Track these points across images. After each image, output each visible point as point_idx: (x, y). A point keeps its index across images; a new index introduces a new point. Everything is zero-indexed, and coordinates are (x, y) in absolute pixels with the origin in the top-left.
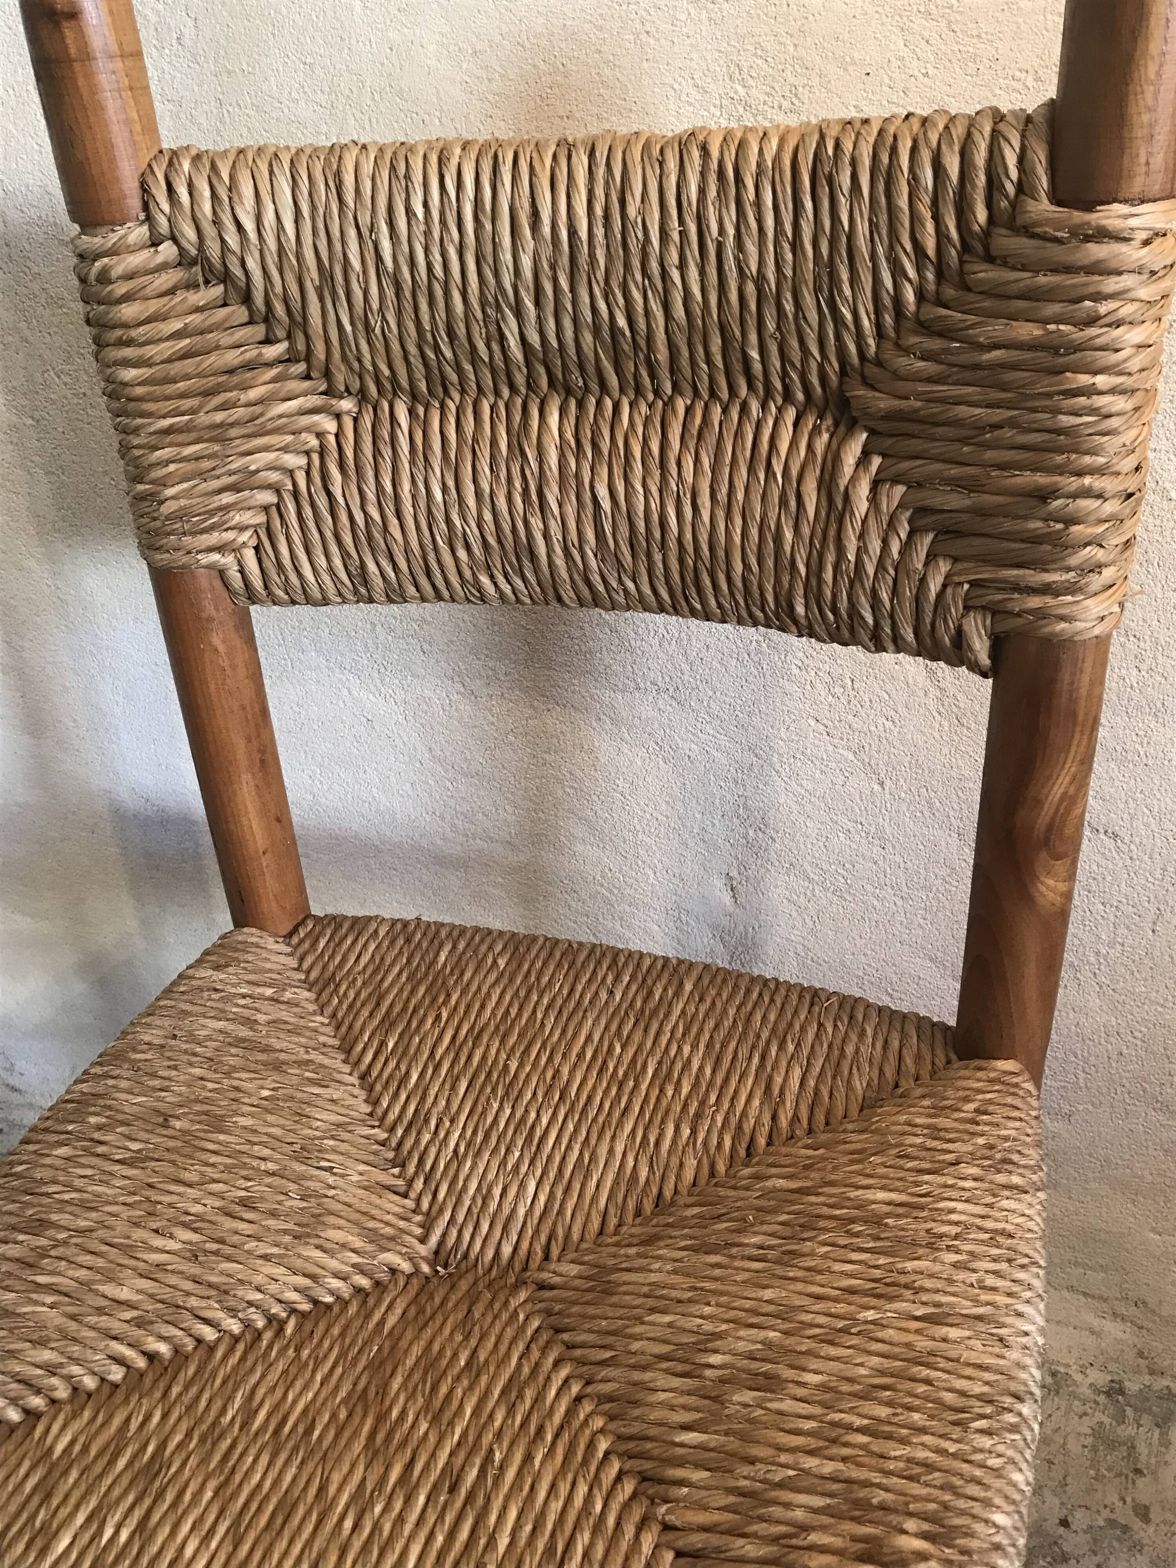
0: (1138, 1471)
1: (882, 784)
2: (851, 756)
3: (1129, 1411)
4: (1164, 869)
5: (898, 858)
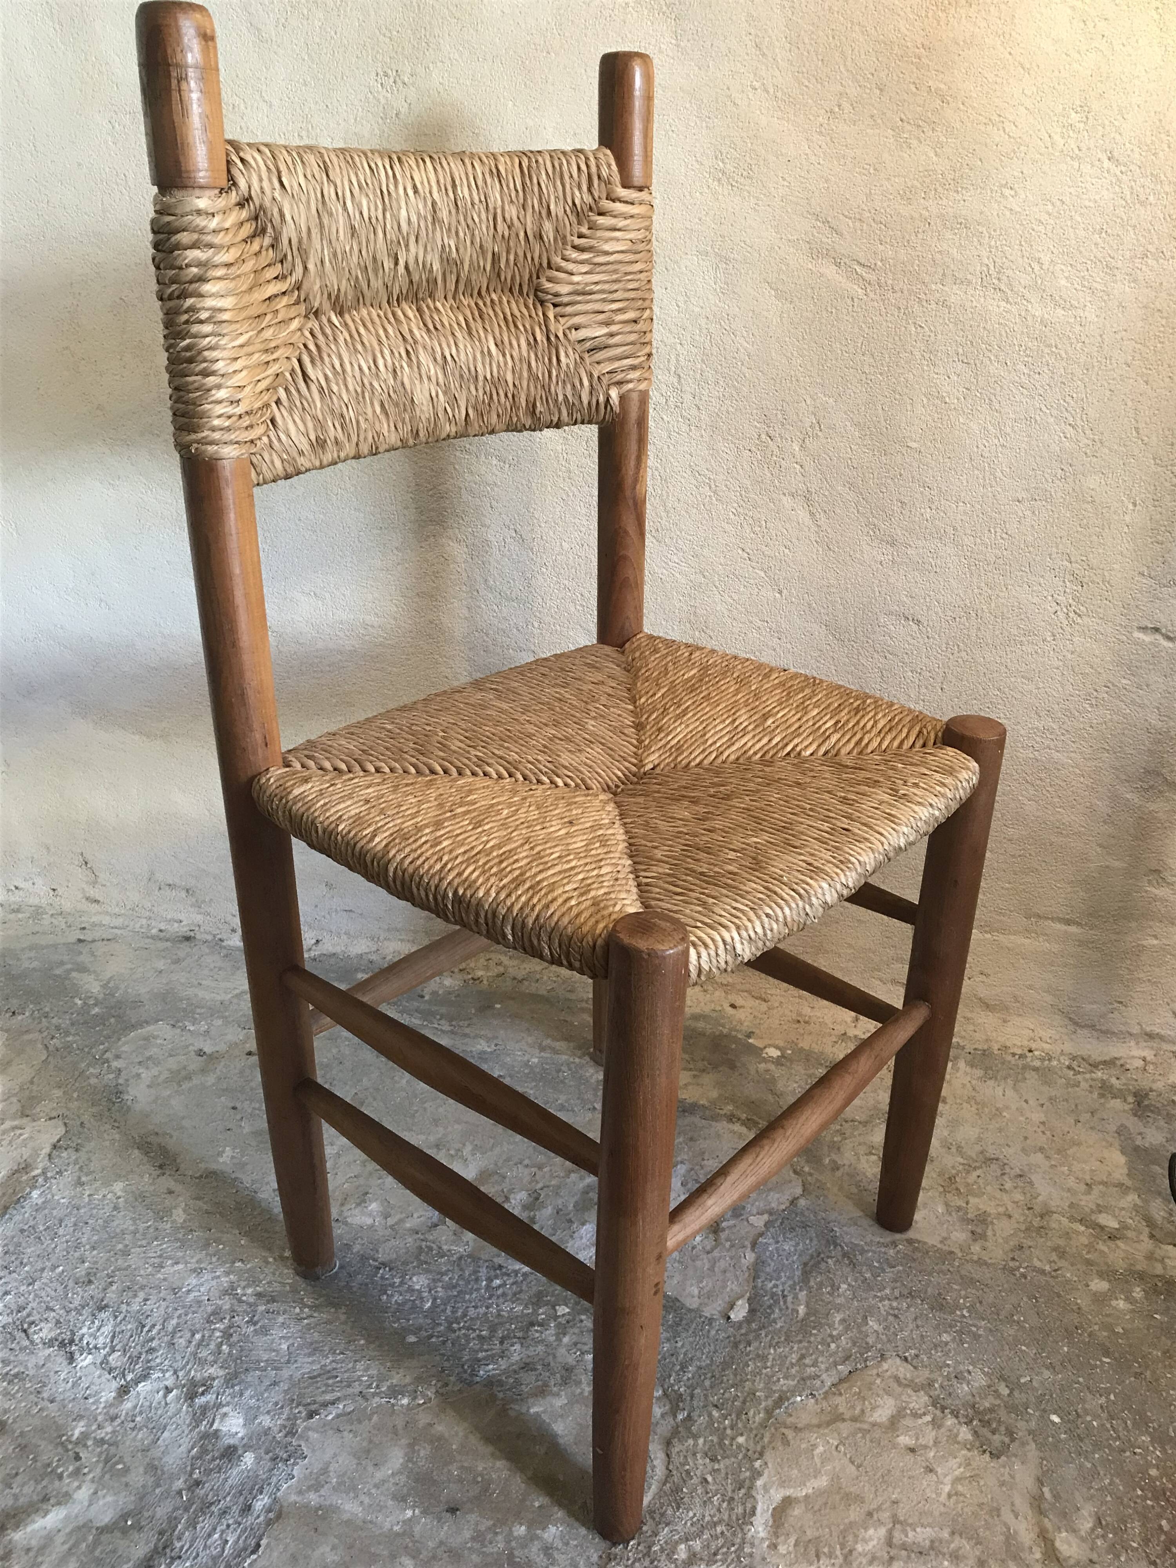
1: (780, 592)
2: (763, 574)
4: (947, 644)
5: (789, 646)
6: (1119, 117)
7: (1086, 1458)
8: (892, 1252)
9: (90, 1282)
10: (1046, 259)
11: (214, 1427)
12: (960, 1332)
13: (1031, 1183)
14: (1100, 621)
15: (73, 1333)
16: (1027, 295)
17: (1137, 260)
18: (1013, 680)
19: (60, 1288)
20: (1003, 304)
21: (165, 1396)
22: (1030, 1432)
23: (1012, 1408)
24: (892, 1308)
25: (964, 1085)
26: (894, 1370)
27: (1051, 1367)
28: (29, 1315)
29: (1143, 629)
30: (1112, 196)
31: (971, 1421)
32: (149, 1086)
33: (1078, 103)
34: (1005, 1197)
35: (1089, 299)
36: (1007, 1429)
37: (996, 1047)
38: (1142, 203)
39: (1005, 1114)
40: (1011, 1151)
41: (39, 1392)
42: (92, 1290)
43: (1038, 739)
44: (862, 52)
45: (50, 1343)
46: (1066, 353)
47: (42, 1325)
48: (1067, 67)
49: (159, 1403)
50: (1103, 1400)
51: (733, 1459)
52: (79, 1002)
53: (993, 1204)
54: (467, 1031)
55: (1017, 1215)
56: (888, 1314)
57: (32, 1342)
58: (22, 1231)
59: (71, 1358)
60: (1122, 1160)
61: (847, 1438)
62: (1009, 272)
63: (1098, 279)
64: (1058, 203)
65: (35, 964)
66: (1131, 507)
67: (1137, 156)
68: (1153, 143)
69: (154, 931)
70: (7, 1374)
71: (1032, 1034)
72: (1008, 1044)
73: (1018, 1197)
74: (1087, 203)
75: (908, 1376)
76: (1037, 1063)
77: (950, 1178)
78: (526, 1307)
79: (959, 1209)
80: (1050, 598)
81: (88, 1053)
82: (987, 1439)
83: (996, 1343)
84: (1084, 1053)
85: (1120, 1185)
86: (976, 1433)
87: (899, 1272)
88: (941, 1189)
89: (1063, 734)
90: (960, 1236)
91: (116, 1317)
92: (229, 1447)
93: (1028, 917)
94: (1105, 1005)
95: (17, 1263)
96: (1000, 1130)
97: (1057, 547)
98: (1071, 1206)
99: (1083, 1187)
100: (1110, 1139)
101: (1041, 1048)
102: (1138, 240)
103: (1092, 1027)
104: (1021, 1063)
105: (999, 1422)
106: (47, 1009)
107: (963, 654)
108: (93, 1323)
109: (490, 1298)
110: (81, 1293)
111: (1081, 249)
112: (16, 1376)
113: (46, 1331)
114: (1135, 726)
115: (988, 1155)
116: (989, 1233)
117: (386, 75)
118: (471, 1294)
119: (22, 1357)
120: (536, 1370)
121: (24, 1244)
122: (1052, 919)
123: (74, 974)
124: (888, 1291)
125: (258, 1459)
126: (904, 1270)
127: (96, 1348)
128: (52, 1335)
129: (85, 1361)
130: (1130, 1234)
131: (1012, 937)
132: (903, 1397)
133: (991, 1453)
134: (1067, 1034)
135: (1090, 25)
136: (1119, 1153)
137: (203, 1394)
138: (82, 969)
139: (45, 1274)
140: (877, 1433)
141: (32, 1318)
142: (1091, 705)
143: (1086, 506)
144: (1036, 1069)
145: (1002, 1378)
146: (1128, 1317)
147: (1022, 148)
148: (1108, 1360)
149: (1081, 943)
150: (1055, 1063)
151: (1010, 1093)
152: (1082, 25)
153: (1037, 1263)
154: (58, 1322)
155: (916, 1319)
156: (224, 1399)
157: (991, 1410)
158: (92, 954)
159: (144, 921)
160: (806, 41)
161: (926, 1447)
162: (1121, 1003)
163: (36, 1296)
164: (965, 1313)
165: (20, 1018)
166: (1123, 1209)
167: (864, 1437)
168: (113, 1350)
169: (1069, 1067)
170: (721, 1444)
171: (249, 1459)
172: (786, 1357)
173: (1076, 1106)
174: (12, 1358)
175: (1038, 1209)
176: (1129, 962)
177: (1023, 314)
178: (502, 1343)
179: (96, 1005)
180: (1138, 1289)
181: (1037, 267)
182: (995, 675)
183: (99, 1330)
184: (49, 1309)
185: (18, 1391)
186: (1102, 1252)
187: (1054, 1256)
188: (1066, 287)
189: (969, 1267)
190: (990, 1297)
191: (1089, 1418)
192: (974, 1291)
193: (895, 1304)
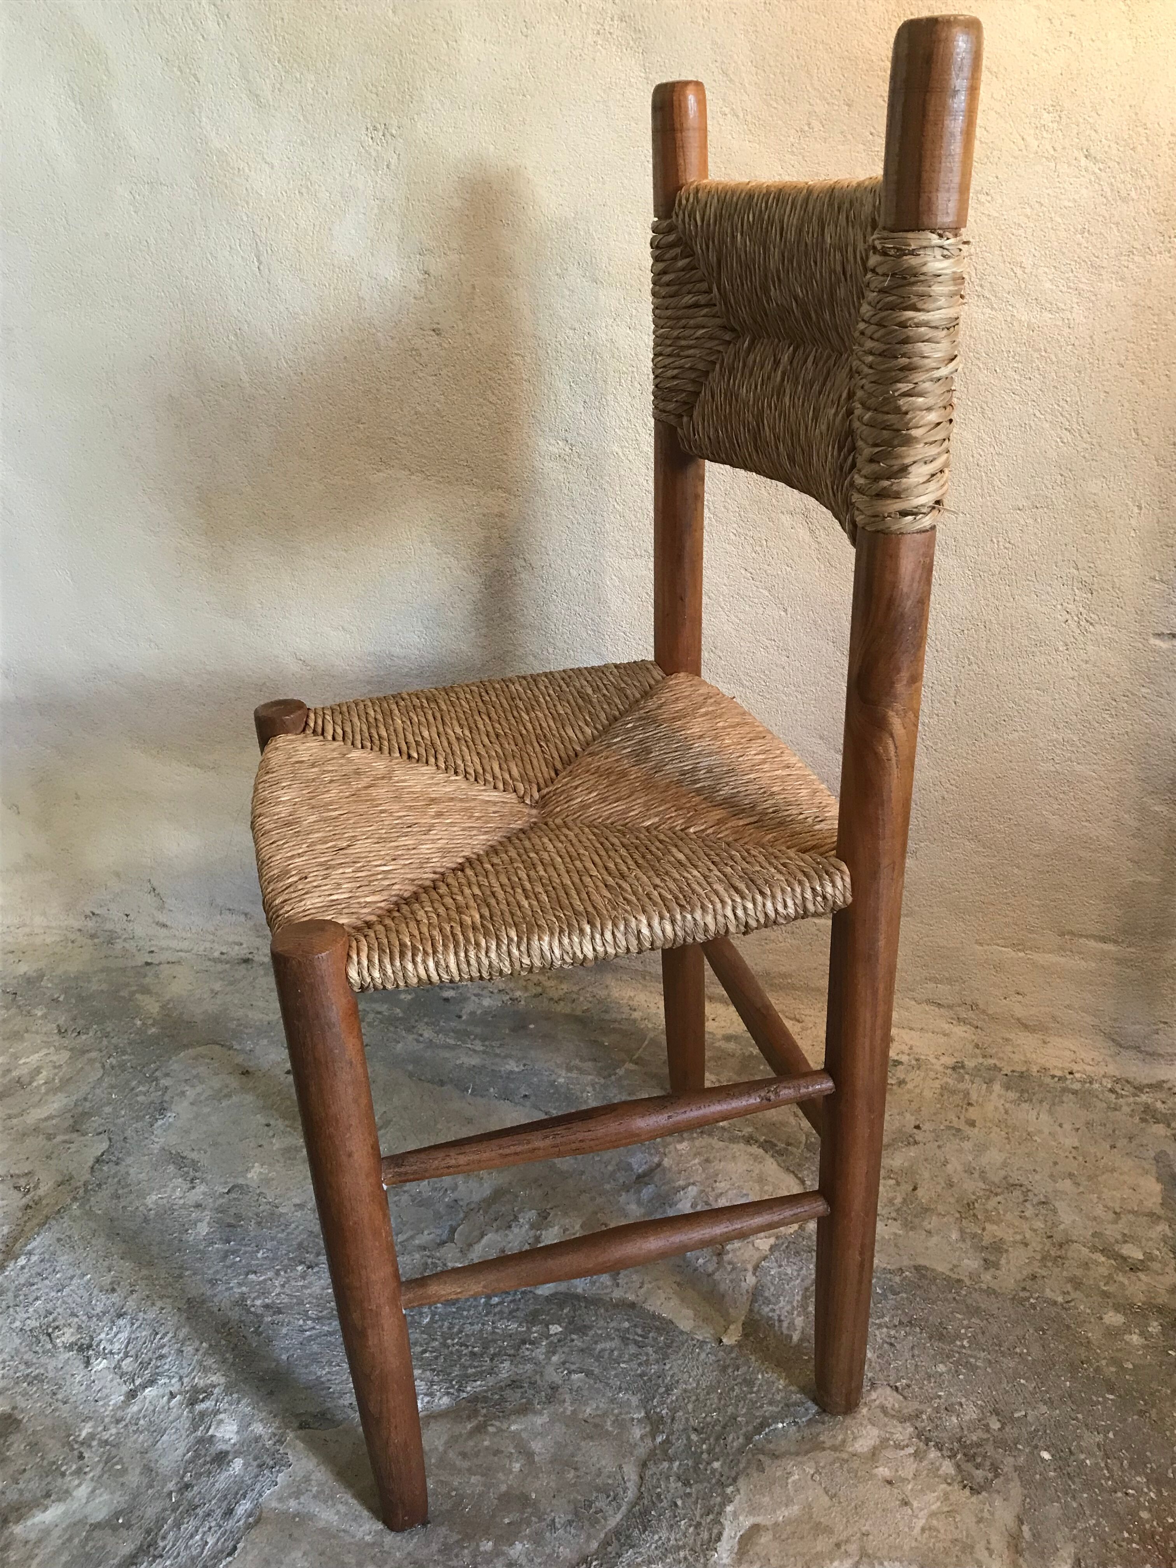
0: (969, 1104)
2: (767, 594)
3: (967, 1077)
5: (798, 664)
6: (1093, 114)
7: (1074, 1498)
8: (897, 1279)
9: (113, 1290)
10: (1028, 263)
11: (210, 1433)
12: (957, 1363)
13: (1055, 1211)
14: (1113, 629)
15: (92, 1338)
16: (1012, 300)
17: (1123, 258)
18: (1028, 691)
19: (86, 1295)
20: (988, 311)
21: (169, 1401)
22: (1016, 1468)
23: (1000, 1443)
24: (890, 1337)
25: (996, 1108)
26: (882, 1399)
27: (1050, 1403)
28: (54, 1320)
29: (1159, 635)
30: (1091, 194)
31: (955, 1456)
32: (192, 1104)
33: (1050, 103)
34: (1025, 1226)
35: (1075, 300)
36: (992, 1464)
37: (1035, 1069)
38: (1124, 200)
39: (1036, 1138)
40: (1037, 1177)
41: (54, 1394)
42: (115, 1298)
43: (1058, 751)
44: (828, 70)
45: (70, 1347)
46: (1056, 356)
47: (65, 1329)
48: (1036, 67)
49: (163, 1408)
50: (1099, 1438)
51: (705, 1484)
52: (139, 1023)
53: (1011, 1231)
54: (498, 1051)
55: (1035, 1244)
56: (884, 1342)
57: (55, 1346)
58: (59, 1240)
59: (87, 1363)
60: (1158, 1187)
61: (823, 1468)
62: (992, 279)
63: (1084, 280)
64: (1037, 205)
65: (104, 987)
66: (1136, 510)
67: (1114, 152)
68: (1130, 137)
69: (216, 954)
70: (28, 1375)
71: (1073, 1056)
72: (1047, 1065)
73: (1039, 1224)
74: (1067, 204)
75: (897, 1405)
76: (1076, 1086)
77: (968, 1204)
78: (520, 1325)
79: (974, 1236)
80: (1059, 607)
81: (140, 1071)
82: (969, 1474)
83: (993, 1375)
84: (1130, 1076)
85: (1151, 1214)
86: (958, 1466)
87: (902, 1299)
88: (958, 1215)
89: (1084, 747)
90: (971, 1263)
91: (133, 1324)
92: (221, 1453)
93: (1062, 934)
94: (1149, 1025)
95: (51, 1270)
96: (1028, 1155)
97: (1063, 555)
98: (1095, 1234)
99: (1111, 1216)
100: (1147, 1167)
101: (1082, 1070)
102: (1122, 237)
103: (1138, 1049)
104: (1059, 1085)
105: (985, 1456)
106: (108, 1029)
107: (975, 667)
108: (111, 1329)
109: (486, 1315)
110: (104, 1300)
111: (1064, 250)
112: (35, 1378)
113: (68, 1336)
114: (1159, 736)
115: (1011, 1181)
116: (1003, 1261)
117: (375, 129)
118: (469, 1311)
119: (44, 1360)
120: (522, 1387)
121: (59, 1253)
122: (1087, 937)
123: (138, 996)
124: (887, 1319)
125: (246, 1465)
126: (907, 1298)
127: (111, 1353)
128: (73, 1339)
129: (100, 1365)
130: (1156, 1266)
131: (1047, 956)
132: (888, 1429)
133: (971, 1488)
134: (1111, 1056)
135: (1057, 22)
136: (1154, 1180)
137: (203, 1401)
138: (145, 990)
139: (74, 1281)
140: (855, 1464)
141: (57, 1323)
142: (1111, 716)
143: (1090, 511)
144: (1075, 1092)
145: (996, 1412)
146: (1140, 1352)
147: (995, 153)
148: (1111, 1397)
149: (1119, 962)
150: (1096, 1086)
151: (1044, 1117)
152: (1048, 24)
153: (1048, 1293)
154: (80, 1327)
155: (913, 1348)
156: (222, 1406)
157: (979, 1445)
158: (157, 976)
159: (208, 945)
160: (772, 63)
161: (903, 1480)
162: (1166, 1023)
163: (64, 1302)
164: (965, 1343)
165: (84, 1037)
166: (1151, 1239)
167: (841, 1467)
168: (126, 1355)
169: (1112, 1091)
170: (696, 1468)
171: (238, 1465)
172: (773, 1383)
173: (1114, 1131)
174: (35, 1360)
175: (1058, 1238)
176: (1171, 981)
177: (1009, 319)
178: (492, 1360)
179: (153, 1025)
180: (1155, 1324)
181: (1019, 271)
182: (1008, 687)
183: (115, 1336)
184: (74, 1315)
185: (36, 1392)
186: (1122, 1284)
187: (1069, 1287)
188: (1052, 290)
189: (975, 1295)
190: (995, 1329)
191: (1082, 1456)
192: (978, 1321)
193: (892, 1332)
